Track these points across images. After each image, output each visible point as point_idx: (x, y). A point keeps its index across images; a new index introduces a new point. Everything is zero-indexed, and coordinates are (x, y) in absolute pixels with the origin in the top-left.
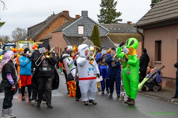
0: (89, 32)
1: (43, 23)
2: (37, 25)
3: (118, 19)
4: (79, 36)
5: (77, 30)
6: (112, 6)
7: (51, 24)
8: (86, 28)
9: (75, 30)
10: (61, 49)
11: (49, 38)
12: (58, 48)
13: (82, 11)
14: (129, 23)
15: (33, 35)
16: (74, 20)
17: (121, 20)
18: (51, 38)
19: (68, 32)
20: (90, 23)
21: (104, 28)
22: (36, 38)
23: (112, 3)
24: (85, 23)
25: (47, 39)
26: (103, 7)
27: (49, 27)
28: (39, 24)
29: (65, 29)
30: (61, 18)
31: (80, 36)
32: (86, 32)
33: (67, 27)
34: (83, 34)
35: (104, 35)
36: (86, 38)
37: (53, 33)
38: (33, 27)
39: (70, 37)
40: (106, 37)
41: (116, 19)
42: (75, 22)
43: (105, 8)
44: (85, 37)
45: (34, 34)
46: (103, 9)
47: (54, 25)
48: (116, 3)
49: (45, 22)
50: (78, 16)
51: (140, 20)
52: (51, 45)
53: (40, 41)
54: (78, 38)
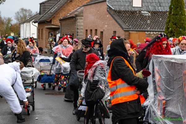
0: (151, 3)
10: (102, 32)
11: (76, 16)
12: (96, 30)
15: (47, 12)
18: (80, 15)
22: (53, 16)
25: (73, 17)
31: (136, 10)
32: (146, 4)
34: (141, 6)
36: (146, 14)
37: (86, 7)
39: (120, 12)
44: (146, 12)
45: (49, 11)
52: (80, 26)
53: (60, 20)
54: (133, 13)
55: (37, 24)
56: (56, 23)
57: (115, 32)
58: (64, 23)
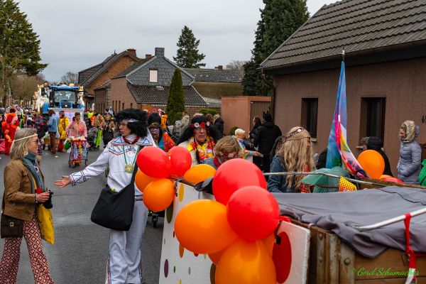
0: (166, 79)
1: (99, 65)
2: (92, 68)
3: (200, 63)
4: (150, 84)
5: (147, 76)
6: (193, 45)
7: (110, 67)
8: (162, 73)
9: (145, 76)
11: (107, 87)
12: (120, 102)
13: (156, 49)
14: (220, 67)
15: (85, 81)
17: (204, 65)
18: (109, 87)
19: (135, 79)
20: (168, 67)
21: (187, 73)
23: (193, 42)
24: (159, 66)
25: (103, 89)
26: (180, 46)
27: (107, 72)
28: (94, 67)
29: (130, 74)
30: (125, 59)
31: (153, 84)
32: (161, 80)
34: (157, 81)
35: (187, 85)
36: (161, 88)
38: (86, 70)
39: (137, 86)
40: (190, 87)
41: (198, 63)
42: (145, 64)
43: (184, 49)
45: (87, 80)
46: (181, 49)
47: (114, 69)
48: (198, 42)
49: (102, 65)
50: (149, 57)
52: (109, 97)
53: (95, 91)
54: (149, 87)
56: (92, 92)
57: (131, 104)
58: (97, 93)
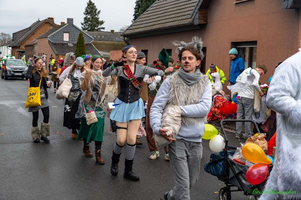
0: (75, 39)
1: (27, 28)
2: (22, 31)
3: (101, 27)
4: (64, 43)
5: (62, 37)
6: (96, 14)
7: (36, 30)
8: (71, 35)
9: (60, 37)
11: (34, 44)
13: (68, 19)
14: (112, 31)
15: (17, 40)
16: (59, 27)
17: (104, 28)
18: (36, 44)
19: (54, 39)
20: (75, 31)
21: (89, 35)
22: (21, 44)
23: (95, 12)
24: (70, 31)
25: (32, 45)
26: (86, 14)
27: (34, 33)
28: (24, 30)
29: (51, 35)
30: (46, 25)
31: (66, 42)
32: (72, 39)
33: (53, 34)
34: (68, 41)
35: (88, 43)
36: (71, 45)
37: (39, 39)
38: (18, 32)
39: (55, 44)
40: (90, 44)
41: (99, 27)
42: (60, 29)
43: (89, 17)
45: (19, 39)
46: (87, 17)
47: (39, 31)
48: (99, 12)
49: (30, 28)
50: (63, 24)
51: (127, 30)
52: (36, 51)
53: (26, 46)
54: (63, 44)
55: (11, 48)
56: (23, 48)
57: (52, 55)
58: (27, 48)
